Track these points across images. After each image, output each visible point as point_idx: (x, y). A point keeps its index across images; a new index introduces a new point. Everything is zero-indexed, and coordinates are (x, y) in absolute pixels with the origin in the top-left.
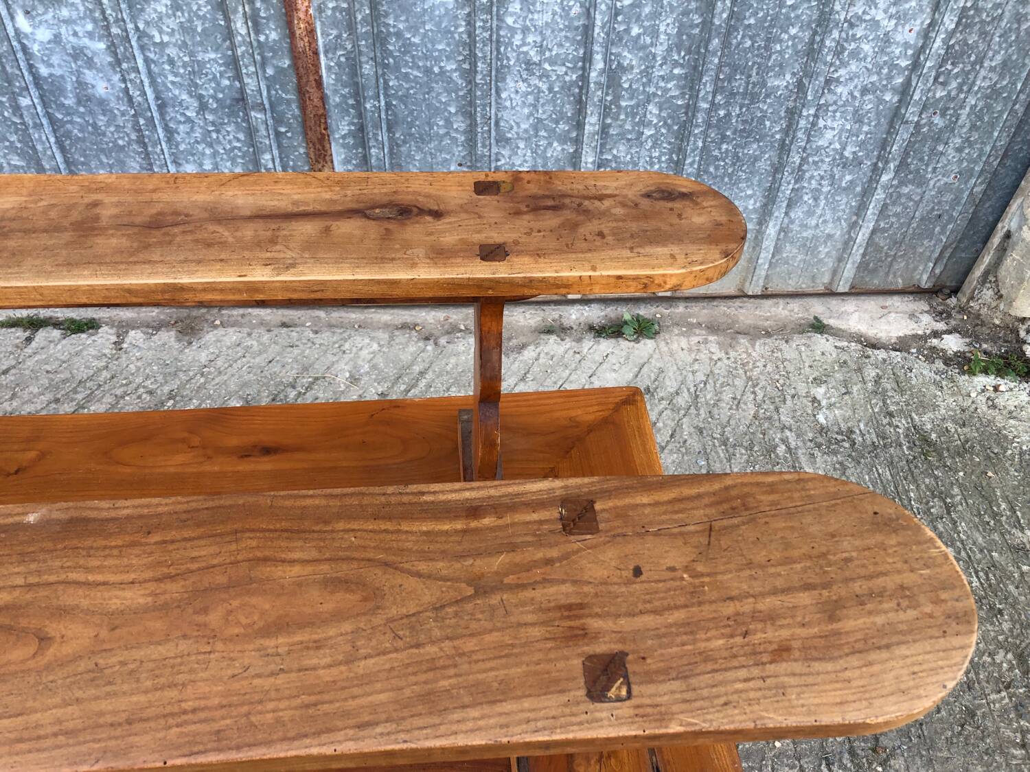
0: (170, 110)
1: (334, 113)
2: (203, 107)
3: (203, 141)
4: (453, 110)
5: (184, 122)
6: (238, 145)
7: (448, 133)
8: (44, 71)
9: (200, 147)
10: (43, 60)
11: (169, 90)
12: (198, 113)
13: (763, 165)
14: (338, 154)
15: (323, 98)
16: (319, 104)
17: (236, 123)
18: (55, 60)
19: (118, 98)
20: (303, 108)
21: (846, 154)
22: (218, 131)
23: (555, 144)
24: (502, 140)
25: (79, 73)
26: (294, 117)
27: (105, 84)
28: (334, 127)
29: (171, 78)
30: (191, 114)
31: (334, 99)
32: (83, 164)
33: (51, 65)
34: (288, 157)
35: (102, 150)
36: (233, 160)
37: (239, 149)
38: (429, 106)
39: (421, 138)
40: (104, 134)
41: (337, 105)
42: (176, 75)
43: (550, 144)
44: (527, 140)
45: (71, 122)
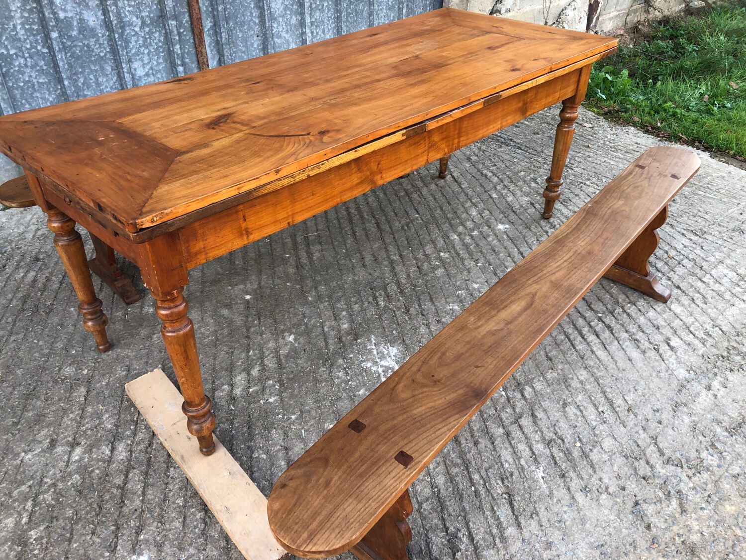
0: (127, 28)
1: (204, 16)
2: (144, 24)
3: (144, 45)
4: (252, 6)
5: (134, 35)
6: (160, 44)
7: (251, 20)
8: (62, 15)
9: (142, 49)
10: (62, 9)
11: (126, 15)
12: (140, 28)
13: (365, 14)
14: (207, 40)
15: (199, 8)
16: (198, 12)
17: (159, 31)
18: (69, 7)
19: (101, 26)
20: (191, 16)
21: (390, 4)
22: (150, 38)
23: (294, 17)
24: (273, 18)
25: (81, 14)
26: (187, 22)
27: (93, 18)
28: (204, 25)
29: (127, 8)
30: (137, 29)
31: (204, 9)
32: (81, 73)
33: (65, 11)
34: (184, 47)
35: (91, 61)
36: (158, 54)
37: (161, 47)
38: (243, 6)
39: (241, 24)
40: (93, 51)
41: (205, 11)
42: (130, 6)
43: (291, 17)
44: (283, 16)
45: (76, 46)
